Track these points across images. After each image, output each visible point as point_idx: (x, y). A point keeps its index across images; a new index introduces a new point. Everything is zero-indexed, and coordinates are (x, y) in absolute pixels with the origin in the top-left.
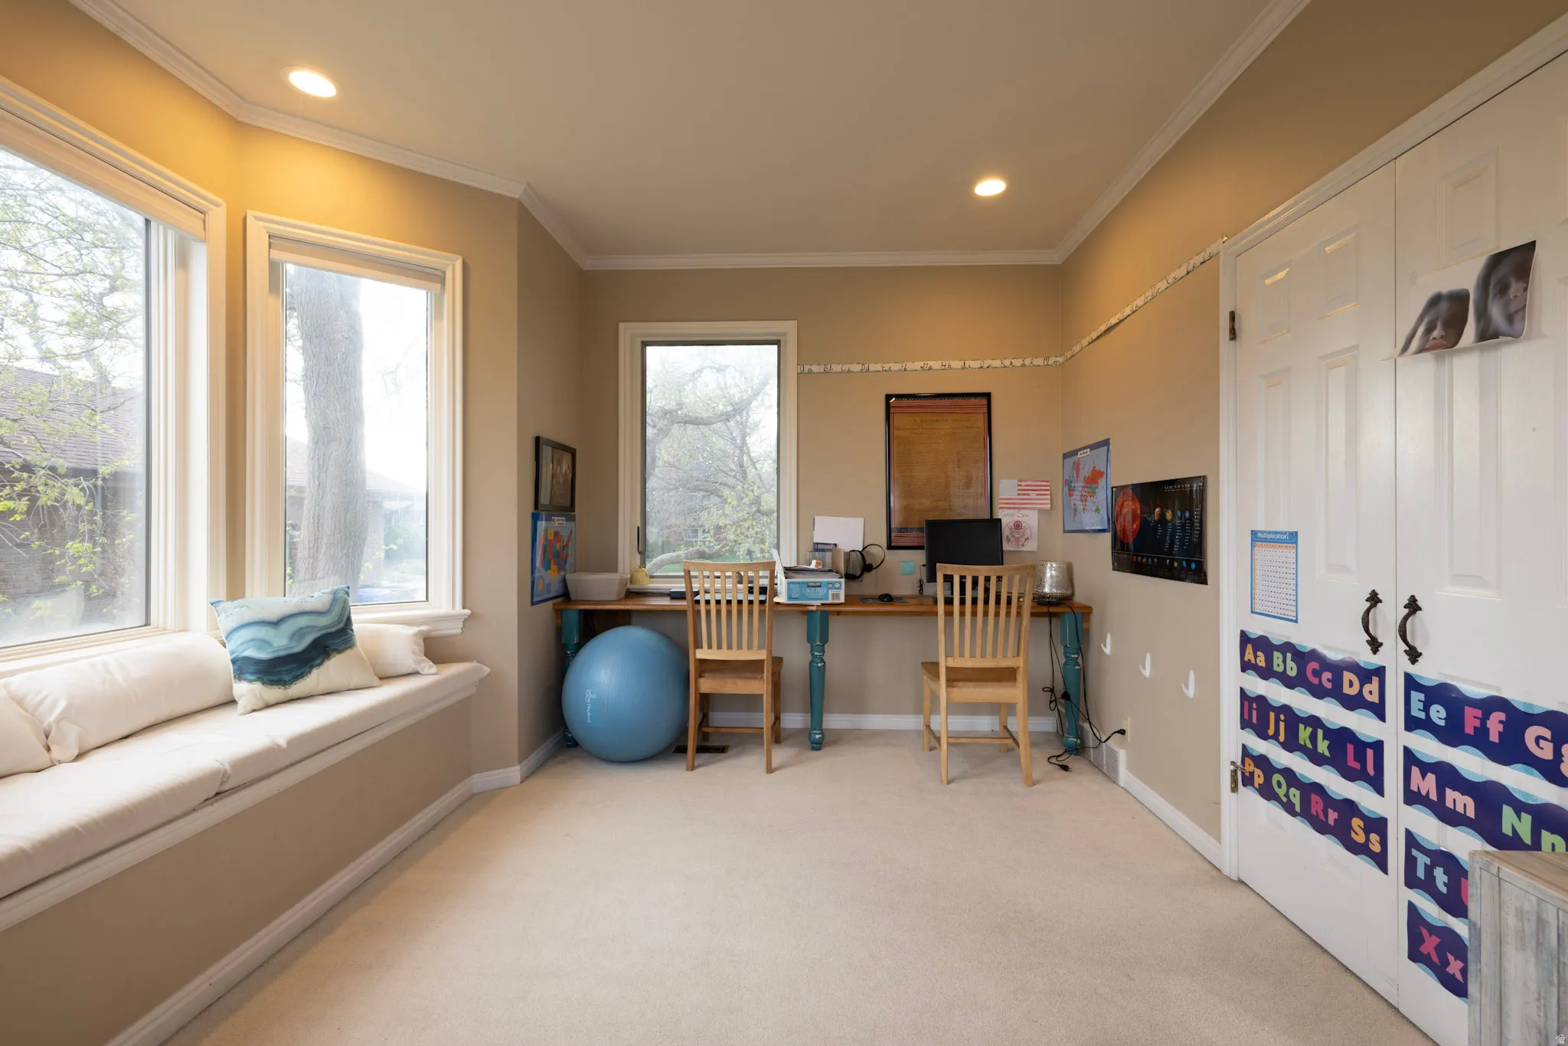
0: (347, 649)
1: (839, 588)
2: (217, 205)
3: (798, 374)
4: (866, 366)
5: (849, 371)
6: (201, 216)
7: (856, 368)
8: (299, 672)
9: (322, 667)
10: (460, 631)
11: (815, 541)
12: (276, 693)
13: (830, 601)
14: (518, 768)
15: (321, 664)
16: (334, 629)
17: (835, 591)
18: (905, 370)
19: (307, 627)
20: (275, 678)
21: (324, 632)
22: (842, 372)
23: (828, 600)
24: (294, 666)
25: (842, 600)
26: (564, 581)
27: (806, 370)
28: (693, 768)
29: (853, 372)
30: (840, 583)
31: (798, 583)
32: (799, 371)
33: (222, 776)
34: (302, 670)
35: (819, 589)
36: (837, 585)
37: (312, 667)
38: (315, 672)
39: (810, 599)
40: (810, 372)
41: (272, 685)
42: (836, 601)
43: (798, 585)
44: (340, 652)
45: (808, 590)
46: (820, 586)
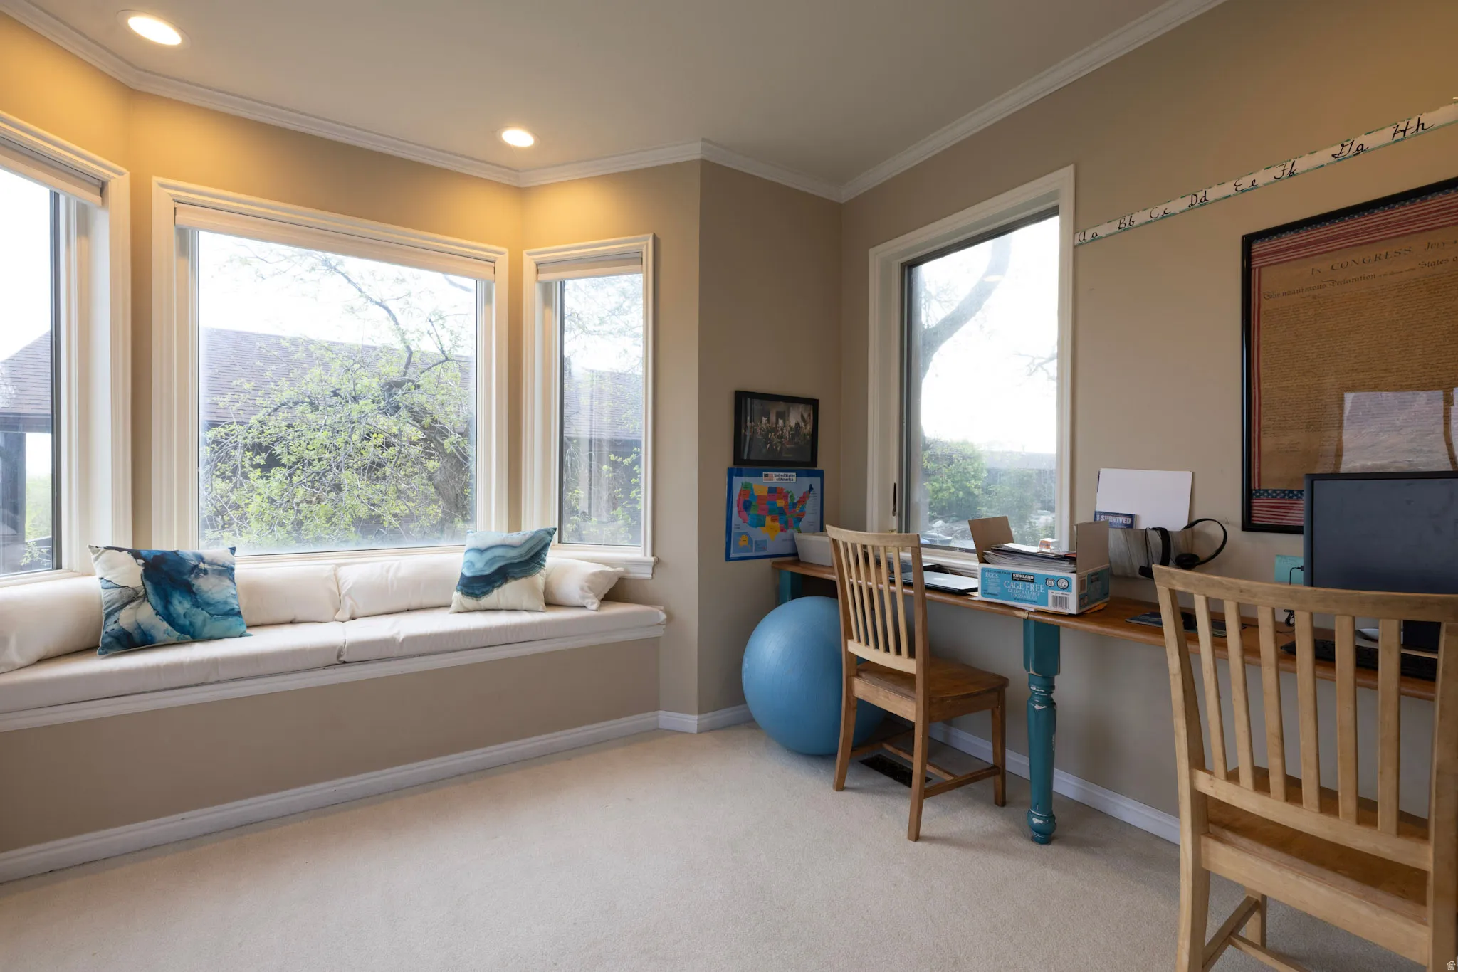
0: (523, 577)
1: (1067, 588)
2: (502, 253)
3: (1075, 247)
4: (1200, 195)
5: (1166, 215)
6: (492, 264)
7: (1180, 205)
8: (484, 590)
9: (501, 589)
10: (651, 576)
11: (1099, 509)
12: (470, 602)
13: (1050, 607)
14: (696, 717)
15: (500, 586)
16: (516, 561)
17: (1060, 593)
18: (1291, 174)
19: (499, 557)
20: (470, 591)
21: (509, 561)
22: (1154, 220)
23: (1047, 605)
24: (482, 584)
25: (1072, 608)
26: (793, 540)
27: (1088, 237)
28: (840, 787)
29: (1174, 214)
30: (1068, 580)
31: (998, 572)
32: (1077, 242)
33: (339, 651)
34: (487, 589)
35: (1031, 584)
36: (1063, 584)
37: (494, 587)
38: (495, 591)
39: (1016, 599)
40: (1096, 237)
41: (467, 596)
42: (1060, 610)
43: (997, 575)
44: (516, 579)
45: (1013, 584)
46: (1032, 581)
